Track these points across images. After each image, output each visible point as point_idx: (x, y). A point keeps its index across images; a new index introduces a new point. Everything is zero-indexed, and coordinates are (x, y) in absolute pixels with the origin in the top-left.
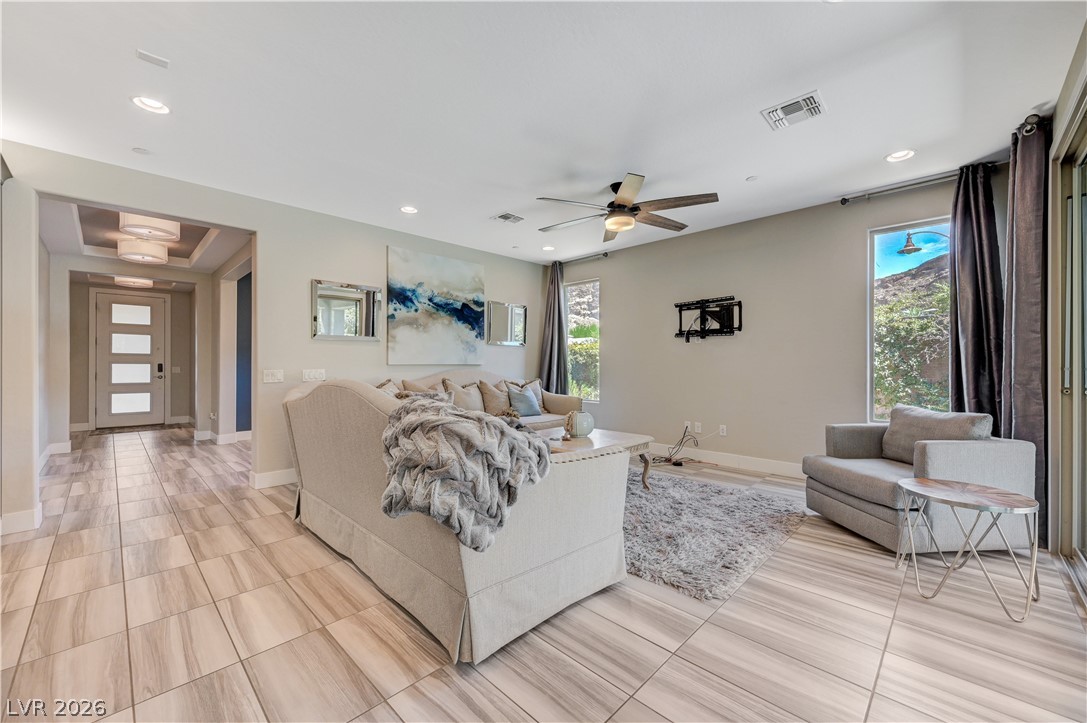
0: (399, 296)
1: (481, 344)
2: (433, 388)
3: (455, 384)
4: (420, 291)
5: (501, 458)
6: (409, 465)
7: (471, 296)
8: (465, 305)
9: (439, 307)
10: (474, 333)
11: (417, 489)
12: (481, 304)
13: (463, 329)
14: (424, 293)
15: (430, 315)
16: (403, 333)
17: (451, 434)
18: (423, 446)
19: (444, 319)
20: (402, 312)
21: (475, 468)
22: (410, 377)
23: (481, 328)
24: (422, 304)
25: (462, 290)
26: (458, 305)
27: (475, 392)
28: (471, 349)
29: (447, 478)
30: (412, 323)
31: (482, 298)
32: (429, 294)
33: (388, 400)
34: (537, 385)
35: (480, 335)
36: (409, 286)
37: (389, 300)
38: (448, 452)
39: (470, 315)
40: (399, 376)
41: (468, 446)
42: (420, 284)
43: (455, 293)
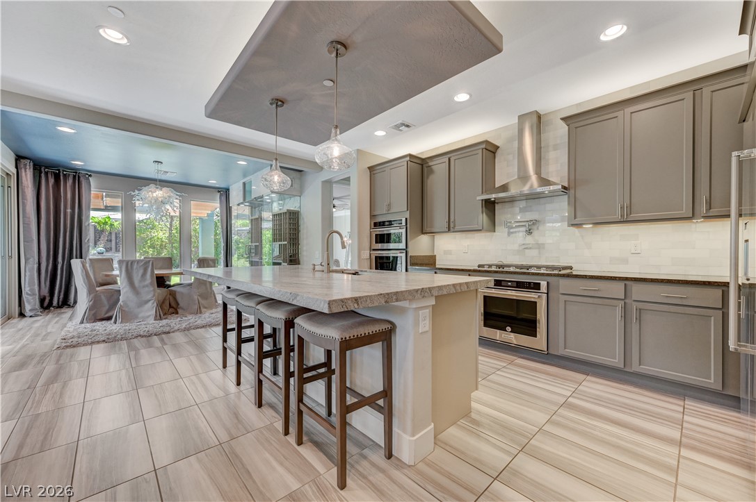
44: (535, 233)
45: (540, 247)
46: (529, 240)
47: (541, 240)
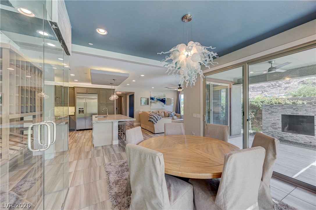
0: (152, 99)
1: (165, 105)
2: (157, 112)
3: (160, 112)
4: (155, 98)
5: (157, 118)
6: (150, 118)
7: (163, 98)
8: (162, 99)
9: (158, 100)
10: (164, 104)
11: (150, 119)
12: (165, 99)
13: (162, 103)
15: (157, 101)
16: (153, 104)
17: (153, 116)
18: (151, 116)
19: (159, 101)
20: (152, 101)
21: (155, 118)
22: (153, 111)
23: (165, 103)
24: (155, 100)
25: (161, 97)
26: (161, 99)
27: (163, 113)
28: (163, 106)
29: (152, 119)
30: (154, 103)
31: (165, 98)
32: (156, 98)
33: (149, 113)
34: (174, 112)
35: (165, 104)
36: (153, 97)
37: (151, 99)
38: (153, 117)
39: (163, 101)
40: (152, 111)
41: (154, 116)
42: (155, 97)
43: (160, 97)
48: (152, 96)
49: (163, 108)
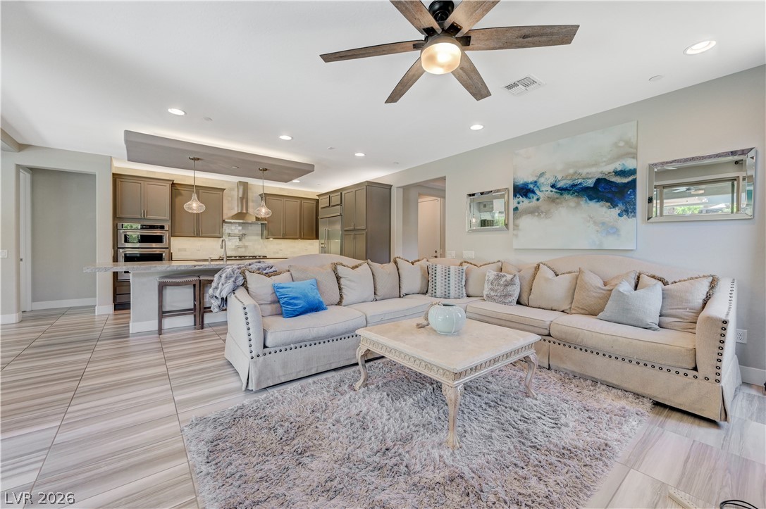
0: (523, 190)
1: (629, 222)
4: (542, 180)
7: (612, 167)
8: (598, 181)
9: (563, 190)
10: (617, 211)
12: (630, 173)
13: (602, 211)
14: (545, 183)
15: (553, 200)
16: (526, 222)
19: (572, 201)
20: (525, 203)
23: (631, 202)
24: (545, 191)
25: (596, 164)
26: (590, 183)
28: (611, 230)
30: (533, 212)
31: (629, 164)
32: (552, 181)
36: (530, 179)
37: (515, 196)
42: (542, 174)
43: (584, 171)
44: (243, 240)
45: (246, 247)
46: (241, 243)
47: (247, 244)
48: (525, 177)
49: (610, 243)
